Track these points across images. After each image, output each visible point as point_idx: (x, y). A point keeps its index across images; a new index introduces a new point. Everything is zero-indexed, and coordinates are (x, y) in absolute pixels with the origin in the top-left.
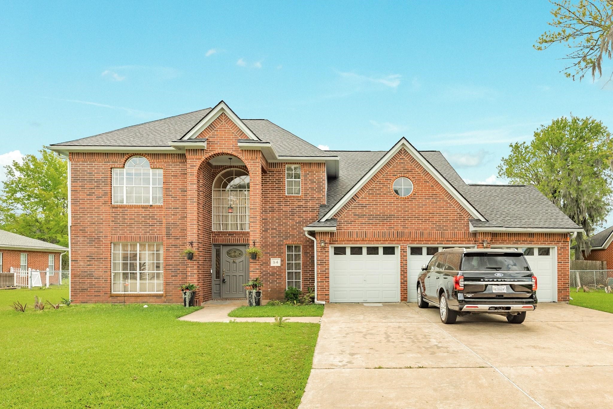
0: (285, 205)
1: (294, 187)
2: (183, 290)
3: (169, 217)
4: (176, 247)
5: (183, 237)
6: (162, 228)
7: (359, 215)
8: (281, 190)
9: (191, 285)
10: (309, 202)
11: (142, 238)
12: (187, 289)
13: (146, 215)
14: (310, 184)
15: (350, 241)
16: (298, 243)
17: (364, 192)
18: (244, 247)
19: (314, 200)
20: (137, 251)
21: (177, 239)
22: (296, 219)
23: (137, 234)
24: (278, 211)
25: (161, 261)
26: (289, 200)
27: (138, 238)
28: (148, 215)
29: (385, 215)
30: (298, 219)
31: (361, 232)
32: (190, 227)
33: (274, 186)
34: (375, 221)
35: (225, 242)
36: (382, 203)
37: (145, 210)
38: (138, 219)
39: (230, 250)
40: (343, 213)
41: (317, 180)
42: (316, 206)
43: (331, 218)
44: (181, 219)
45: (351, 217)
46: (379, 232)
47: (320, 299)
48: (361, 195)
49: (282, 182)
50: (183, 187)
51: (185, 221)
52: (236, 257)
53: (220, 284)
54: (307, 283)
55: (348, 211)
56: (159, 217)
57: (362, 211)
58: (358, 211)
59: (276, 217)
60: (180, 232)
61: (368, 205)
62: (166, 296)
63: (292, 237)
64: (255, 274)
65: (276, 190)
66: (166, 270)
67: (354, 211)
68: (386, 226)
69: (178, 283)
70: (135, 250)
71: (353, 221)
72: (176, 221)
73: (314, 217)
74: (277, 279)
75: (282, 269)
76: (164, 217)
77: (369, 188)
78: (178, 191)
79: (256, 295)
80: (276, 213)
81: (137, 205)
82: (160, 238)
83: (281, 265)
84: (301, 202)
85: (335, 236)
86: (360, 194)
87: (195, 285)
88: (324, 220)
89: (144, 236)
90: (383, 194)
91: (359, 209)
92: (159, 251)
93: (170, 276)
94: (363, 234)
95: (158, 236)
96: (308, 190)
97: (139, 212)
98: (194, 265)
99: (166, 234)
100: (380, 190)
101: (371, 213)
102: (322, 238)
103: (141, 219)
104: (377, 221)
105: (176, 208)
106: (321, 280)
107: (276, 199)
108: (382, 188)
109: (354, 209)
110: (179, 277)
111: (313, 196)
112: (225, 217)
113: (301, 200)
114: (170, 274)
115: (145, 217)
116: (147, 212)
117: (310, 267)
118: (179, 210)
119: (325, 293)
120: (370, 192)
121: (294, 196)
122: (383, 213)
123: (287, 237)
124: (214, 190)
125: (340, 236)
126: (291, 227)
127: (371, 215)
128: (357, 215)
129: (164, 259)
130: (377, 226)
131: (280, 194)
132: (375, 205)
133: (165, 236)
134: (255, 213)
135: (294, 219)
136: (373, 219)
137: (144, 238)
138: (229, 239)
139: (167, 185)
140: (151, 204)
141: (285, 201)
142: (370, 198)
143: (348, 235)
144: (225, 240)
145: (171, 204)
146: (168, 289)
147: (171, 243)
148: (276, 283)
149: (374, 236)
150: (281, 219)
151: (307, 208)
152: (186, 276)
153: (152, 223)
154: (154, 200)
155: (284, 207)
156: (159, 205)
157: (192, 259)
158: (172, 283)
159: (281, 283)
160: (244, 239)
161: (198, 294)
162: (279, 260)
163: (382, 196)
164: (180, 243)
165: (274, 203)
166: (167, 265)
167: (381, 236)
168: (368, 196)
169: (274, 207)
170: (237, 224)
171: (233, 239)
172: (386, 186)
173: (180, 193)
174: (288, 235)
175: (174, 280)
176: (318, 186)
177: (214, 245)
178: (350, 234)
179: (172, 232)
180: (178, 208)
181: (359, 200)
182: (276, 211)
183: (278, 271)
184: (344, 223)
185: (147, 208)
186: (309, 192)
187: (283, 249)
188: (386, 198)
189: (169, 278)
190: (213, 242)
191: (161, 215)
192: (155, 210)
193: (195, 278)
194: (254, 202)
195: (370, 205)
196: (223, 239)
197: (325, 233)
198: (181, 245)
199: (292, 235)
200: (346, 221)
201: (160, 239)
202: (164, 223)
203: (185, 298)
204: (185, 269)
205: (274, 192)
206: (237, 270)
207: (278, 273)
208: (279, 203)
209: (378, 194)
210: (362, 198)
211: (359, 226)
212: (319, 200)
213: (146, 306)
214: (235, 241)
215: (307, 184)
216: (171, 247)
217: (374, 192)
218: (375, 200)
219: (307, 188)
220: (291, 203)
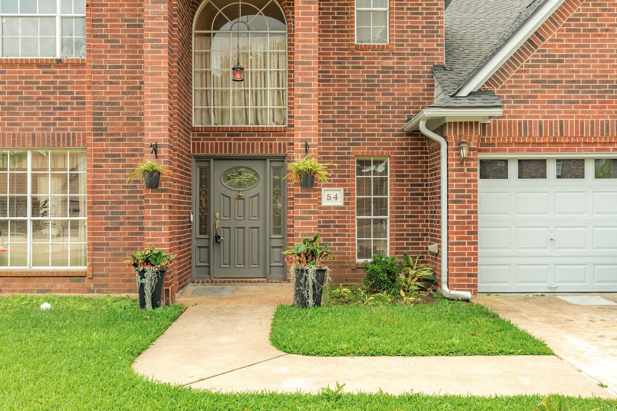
0: (353, 67)
1: (372, 26)
2: (135, 265)
3: (101, 88)
4: (115, 161)
5: (132, 135)
6: (84, 114)
7: (545, 81)
8: (346, 31)
9: (155, 252)
10: (408, 59)
11: (38, 138)
12: (147, 261)
13: (48, 83)
14: (410, 18)
15: (524, 144)
16: (382, 153)
17: (557, 25)
18: (261, 163)
19: (418, 54)
20: (26, 170)
21: (119, 140)
22: (378, 99)
23: (27, 130)
24: (339, 81)
25: (83, 195)
26: (363, 54)
27: (29, 138)
28: (52, 83)
29: (607, 82)
30: (382, 99)
31: (551, 122)
32: (152, 107)
33: (329, 22)
34: (583, 97)
35: (221, 151)
36: (600, 51)
37: (45, 72)
38: (29, 93)
39: (229, 170)
40: (508, 76)
41: (424, 9)
42: (423, 68)
43: (480, 90)
44: (129, 93)
45: (527, 87)
46: (592, 123)
47: (455, 286)
48: (550, 33)
49: (347, 13)
50: (132, 15)
51: (136, 98)
52: (245, 186)
53: (208, 247)
54: (403, 244)
55: (519, 71)
56: (78, 88)
57: (552, 71)
58: (543, 73)
59: (334, 94)
60: (126, 124)
61: (566, 56)
62: (94, 275)
63: (368, 140)
64: (306, 224)
65: (333, 31)
66: (94, 213)
67: (532, 72)
68: (609, 107)
69: (122, 244)
70: (24, 167)
71: (530, 97)
72: (116, 98)
73: (418, 94)
74: (336, 235)
75: (346, 213)
76: (89, 88)
77: (568, 15)
78: (122, 26)
79: (317, 278)
80: (334, 85)
81: (27, 60)
82: (79, 138)
83: (345, 204)
84: (390, 59)
85: (489, 132)
86: (548, 30)
87: (164, 250)
88: (464, 93)
89: (43, 134)
90: (602, 30)
91: (545, 66)
92: (76, 169)
93: (101, 229)
94: (556, 128)
95: (74, 134)
96: (404, 32)
97: (31, 77)
98: (160, 201)
99: (94, 129)
100: (596, 20)
101: (572, 76)
102: (460, 136)
103: (36, 93)
104: (587, 97)
105: (116, 67)
106: (458, 238)
107: (334, 54)
108: (600, 15)
109: (532, 66)
110: (124, 232)
111: (417, 45)
112: (220, 94)
113: (389, 54)
114: (102, 224)
115: (45, 88)
116: (49, 77)
117: (410, 208)
118: (123, 72)
119: (467, 270)
120: (570, 25)
121: (374, 46)
122: (601, 76)
123: (358, 139)
124: (197, 35)
125: (500, 132)
126: (367, 117)
127: (573, 82)
128: (538, 82)
129: (89, 187)
130: (588, 107)
131: (343, 41)
132: (582, 56)
133: (90, 134)
134: (307, 74)
135: (374, 99)
136: (578, 92)
137: (43, 139)
138: (230, 144)
139: (96, 10)
140: (58, 57)
141: (353, 58)
142: (570, 41)
143: (520, 130)
144: (221, 147)
145: (105, 57)
146: (98, 260)
147: (104, 150)
148: (334, 245)
149: (582, 133)
150: (344, 99)
151: (403, 72)
152: (143, 229)
153: (60, 103)
154: (65, 48)
155: (351, 72)
156: (78, 60)
157: (157, 187)
158: (107, 244)
159: (345, 244)
160: (262, 144)
161: (170, 272)
162: (340, 193)
163: (600, 36)
164: (124, 150)
165: (329, 63)
166: (94, 203)
167: (597, 133)
168: (566, 36)
169: (328, 72)
170: (246, 110)
171: (239, 144)
172: (610, 10)
173: (126, 31)
174: (359, 135)
175: (111, 239)
176: (427, 23)
177: (196, 157)
178: (525, 127)
179: (108, 124)
180: (120, 67)
181: (544, 46)
182: (334, 81)
183: (338, 217)
184: (510, 102)
185: (49, 66)
186: (408, 36)
187: (348, 167)
188: (609, 41)
189: (101, 234)
190: (194, 152)
191: (81, 83)
192: (67, 72)
193: (165, 234)
194: (305, 46)
195: (571, 56)
196: (216, 144)
197: (470, 125)
198: (128, 155)
199: (369, 135)
200: (513, 97)
201: (79, 142)
202: (89, 103)
203: (142, 285)
204: (136, 213)
205: (329, 36)
206: (246, 215)
207: (339, 222)
208: (339, 63)
209: (590, 30)
210: (552, 40)
211: (544, 107)
212: (429, 54)
213: (46, 306)
214: (244, 150)
215: (403, 18)
216: (104, 161)
217: (582, 25)
218: (582, 46)
219: (403, 27)
220: (368, 63)
